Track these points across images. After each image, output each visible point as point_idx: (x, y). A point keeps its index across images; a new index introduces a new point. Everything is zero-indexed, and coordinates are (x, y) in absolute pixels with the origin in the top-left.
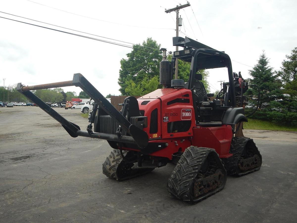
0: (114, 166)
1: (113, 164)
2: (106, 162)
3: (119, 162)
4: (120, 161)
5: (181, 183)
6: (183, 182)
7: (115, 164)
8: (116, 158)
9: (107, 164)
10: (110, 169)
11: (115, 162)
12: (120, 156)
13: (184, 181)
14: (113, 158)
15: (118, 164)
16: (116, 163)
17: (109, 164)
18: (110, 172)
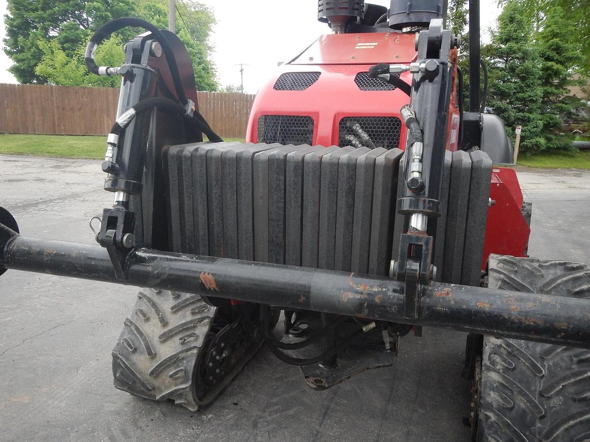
0: (174, 360)
1: (166, 351)
2: (129, 345)
3: (196, 340)
4: (197, 337)
5: (558, 433)
6: (566, 426)
7: (181, 352)
8: (175, 321)
9: (135, 350)
10: (155, 373)
11: (177, 340)
12: (193, 313)
13: (572, 423)
14: (155, 320)
15: (195, 351)
16: (183, 344)
17: (150, 353)
18: (156, 383)
